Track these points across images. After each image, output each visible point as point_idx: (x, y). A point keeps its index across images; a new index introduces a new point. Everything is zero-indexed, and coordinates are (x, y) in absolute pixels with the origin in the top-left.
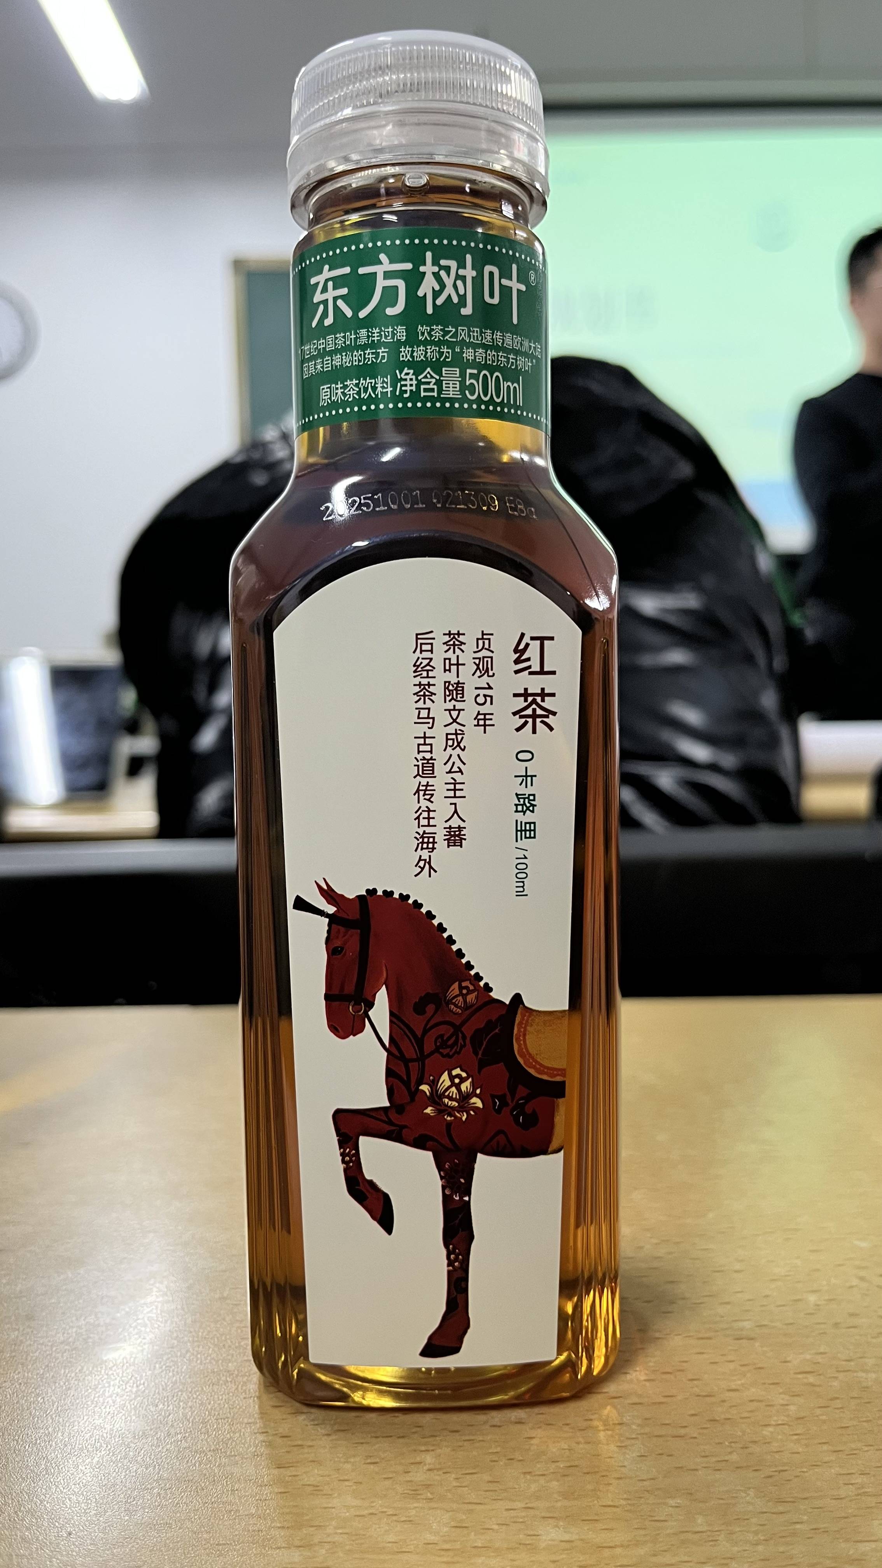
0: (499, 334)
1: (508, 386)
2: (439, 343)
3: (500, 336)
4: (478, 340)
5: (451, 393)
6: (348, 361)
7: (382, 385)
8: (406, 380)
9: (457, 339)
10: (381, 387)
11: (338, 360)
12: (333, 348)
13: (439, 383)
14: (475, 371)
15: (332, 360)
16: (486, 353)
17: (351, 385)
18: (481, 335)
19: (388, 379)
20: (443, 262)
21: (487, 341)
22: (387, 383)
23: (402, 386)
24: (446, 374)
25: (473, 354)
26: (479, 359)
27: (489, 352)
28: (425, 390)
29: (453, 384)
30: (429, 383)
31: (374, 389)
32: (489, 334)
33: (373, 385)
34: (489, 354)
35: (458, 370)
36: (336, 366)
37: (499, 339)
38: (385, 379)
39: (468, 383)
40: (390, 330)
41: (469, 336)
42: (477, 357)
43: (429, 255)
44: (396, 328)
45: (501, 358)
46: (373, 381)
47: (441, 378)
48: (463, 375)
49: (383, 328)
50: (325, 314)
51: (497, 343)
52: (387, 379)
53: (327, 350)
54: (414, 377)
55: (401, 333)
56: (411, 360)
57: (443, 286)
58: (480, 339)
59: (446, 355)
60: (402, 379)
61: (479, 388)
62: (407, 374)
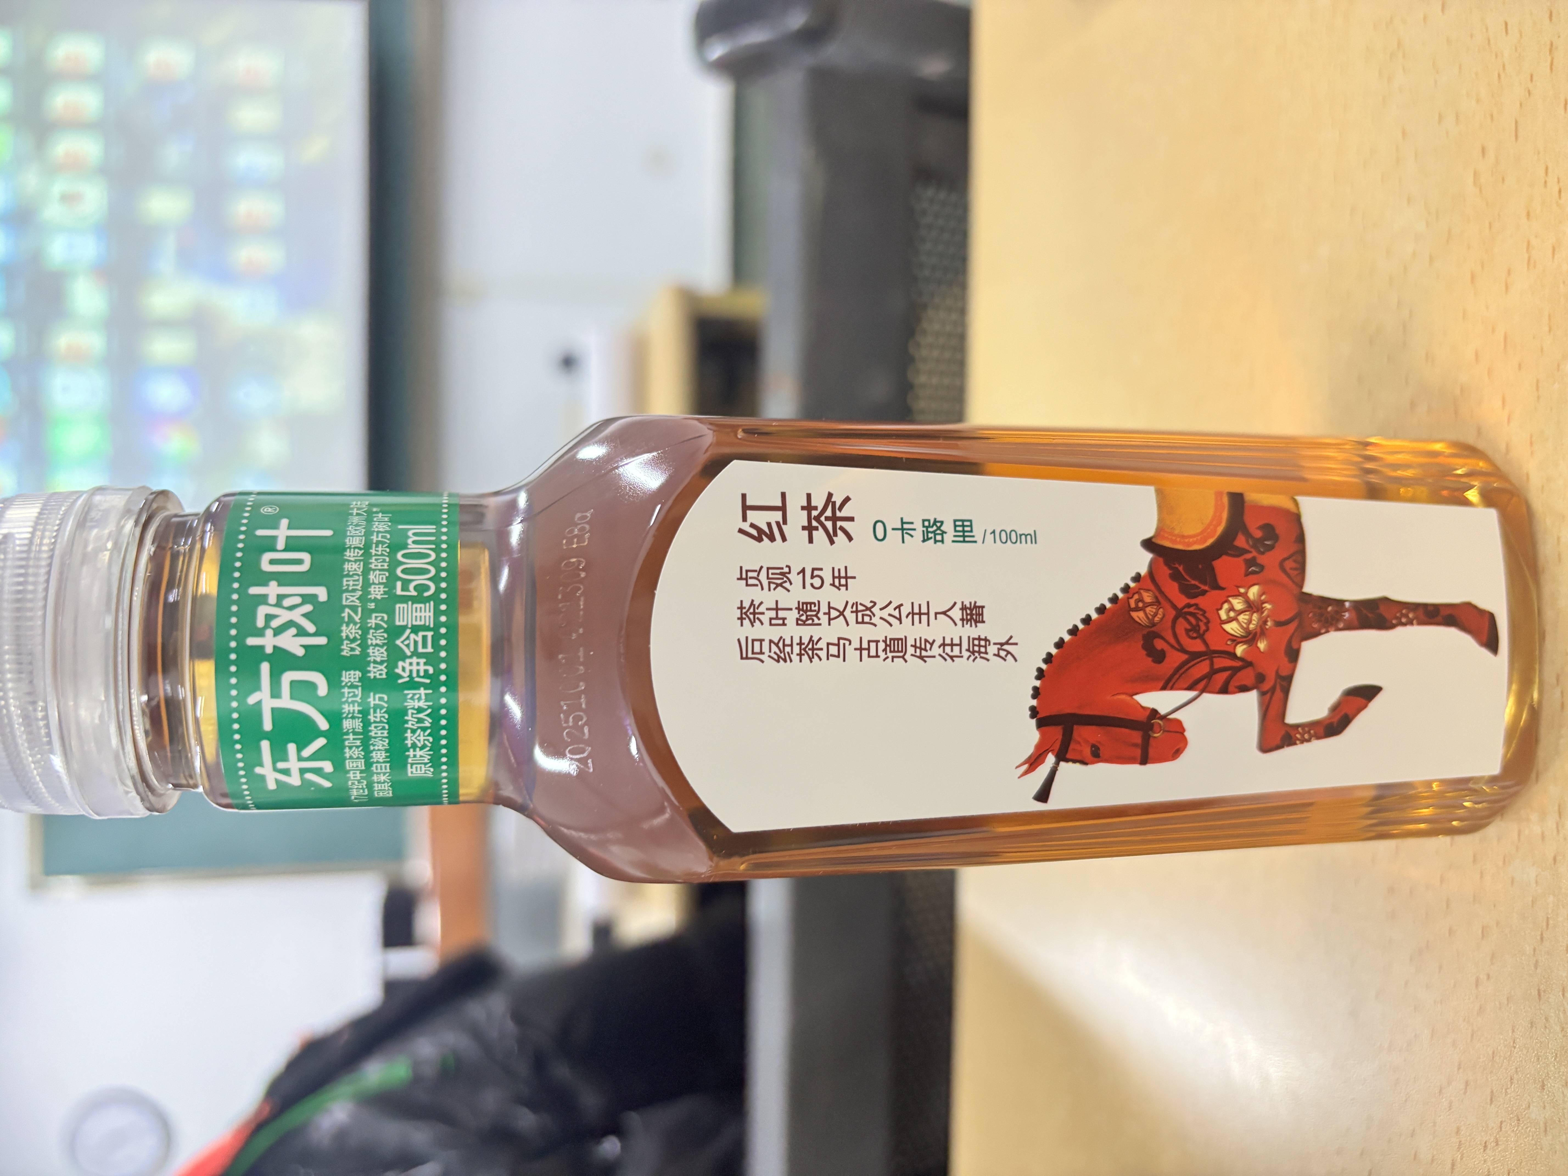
0: (347, 553)
1: (414, 542)
2: (365, 630)
3: (350, 552)
4: (358, 580)
5: (427, 614)
6: (381, 742)
7: (416, 701)
8: (411, 671)
9: (358, 606)
10: (419, 701)
11: (379, 754)
12: (363, 761)
13: (415, 629)
14: (399, 584)
15: (378, 762)
16: (374, 570)
17: (413, 738)
18: (352, 576)
19: (410, 693)
20: (260, 623)
21: (359, 568)
22: (414, 694)
23: (418, 676)
24: (403, 621)
25: (377, 586)
26: (382, 578)
27: (373, 566)
28: (425, 645)
29: (416, 611)
30: (416, 642)
31: (420, 710)
32: (350, 566)
33: (415, 712)
34: (375, 566)
35: (398, 606)
36: (387, 757)
37: (354, 553)
38: (409, 696)
39: (414, 593)
40: (346, 690)
41: (354, 591)
42: (381, 581)
43: (251, 641)
44: (343, 684)
45: (378, 551)
46: (410, 712)
47: (410, 626)
48: (404, 599)
49: (344, 700)
50: (318, 771)
51: (361, 556)
52: (408, 694)
53: (363, 768)
54: (408, 661)
55: (350, 676)
56: (385, 664)
57: (291, 624)
58: (356, 578)
59: (380, 620)
60: (410, 676)
61: (420, 579)
62: (404, 669)
